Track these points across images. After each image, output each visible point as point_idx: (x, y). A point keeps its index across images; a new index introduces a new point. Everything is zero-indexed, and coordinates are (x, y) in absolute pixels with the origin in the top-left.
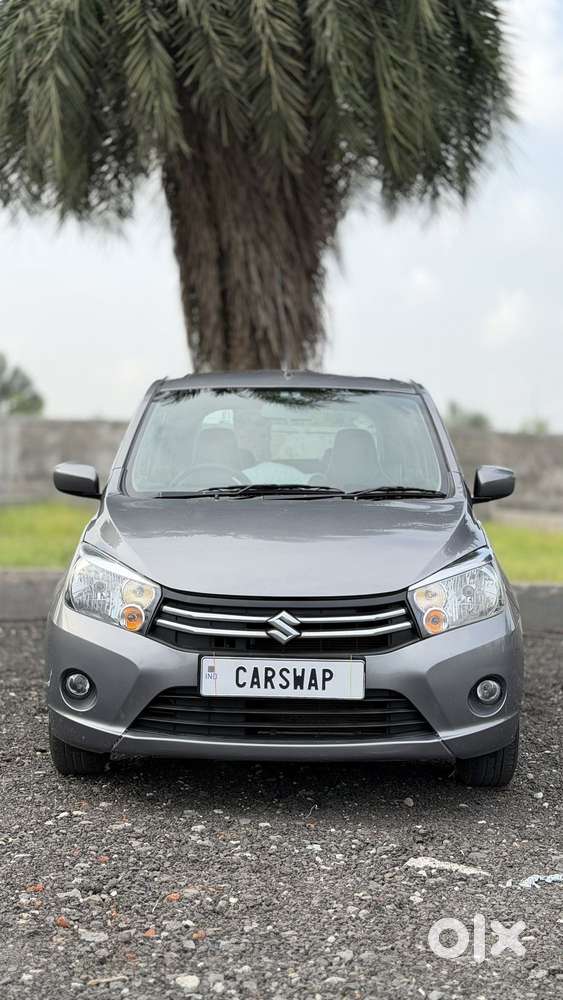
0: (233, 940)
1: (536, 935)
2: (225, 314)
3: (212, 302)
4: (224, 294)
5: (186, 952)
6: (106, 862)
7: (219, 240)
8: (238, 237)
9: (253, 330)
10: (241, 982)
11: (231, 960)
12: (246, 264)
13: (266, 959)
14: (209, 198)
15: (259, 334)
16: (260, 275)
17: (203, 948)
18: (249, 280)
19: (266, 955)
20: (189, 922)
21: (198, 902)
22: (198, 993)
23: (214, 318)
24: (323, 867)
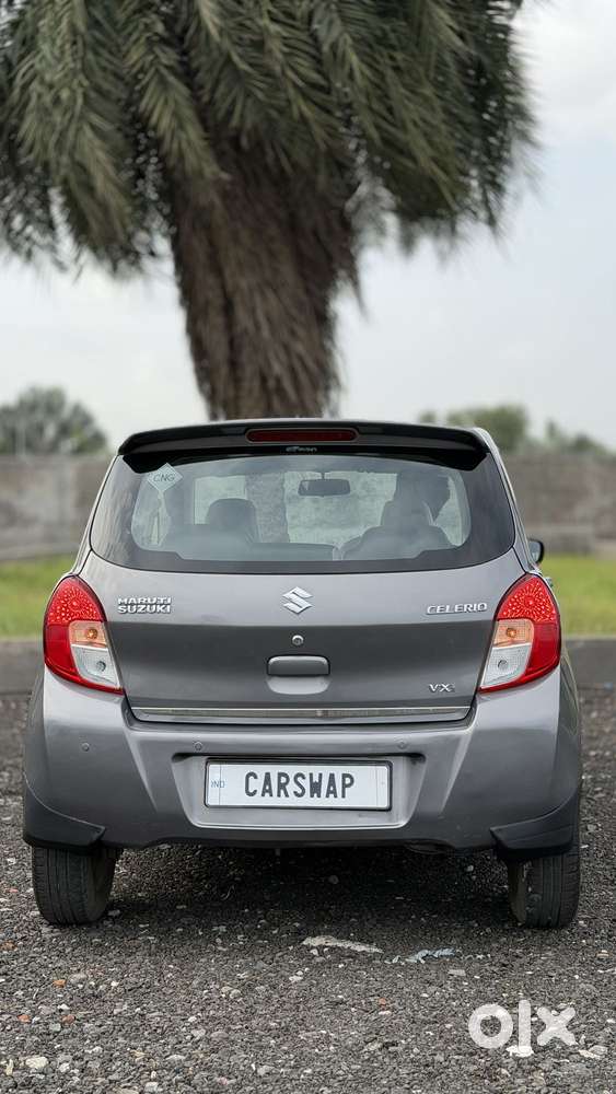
0: (98, 1023)
1: (393, 1009)
2: (234, 364)
3: (220, 352)
4: (231, 343)
5: (49, 1034)
6: (8, 950)
7: (223, 287)
8: (243, 283)
9: (264, 380)
10: (87, 1062)
11: (88, 1041)
12: (253, 311)
13: (121, 1040)
14: (211, 244)
15: (271, 383)
16: (269, 320)
17: (66, 1031)
18: (257, 326)
19: (123, 1036)
20: (64, 1007)
21: (80, 986)
22: (43, 1073)
23: (224, 370)
24: (220, 948)
